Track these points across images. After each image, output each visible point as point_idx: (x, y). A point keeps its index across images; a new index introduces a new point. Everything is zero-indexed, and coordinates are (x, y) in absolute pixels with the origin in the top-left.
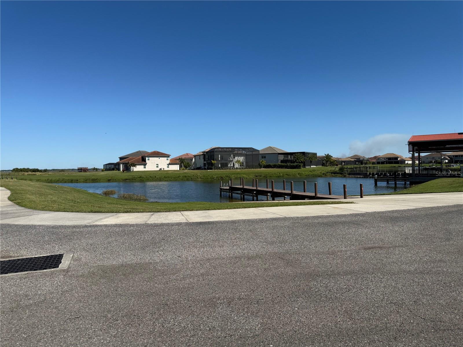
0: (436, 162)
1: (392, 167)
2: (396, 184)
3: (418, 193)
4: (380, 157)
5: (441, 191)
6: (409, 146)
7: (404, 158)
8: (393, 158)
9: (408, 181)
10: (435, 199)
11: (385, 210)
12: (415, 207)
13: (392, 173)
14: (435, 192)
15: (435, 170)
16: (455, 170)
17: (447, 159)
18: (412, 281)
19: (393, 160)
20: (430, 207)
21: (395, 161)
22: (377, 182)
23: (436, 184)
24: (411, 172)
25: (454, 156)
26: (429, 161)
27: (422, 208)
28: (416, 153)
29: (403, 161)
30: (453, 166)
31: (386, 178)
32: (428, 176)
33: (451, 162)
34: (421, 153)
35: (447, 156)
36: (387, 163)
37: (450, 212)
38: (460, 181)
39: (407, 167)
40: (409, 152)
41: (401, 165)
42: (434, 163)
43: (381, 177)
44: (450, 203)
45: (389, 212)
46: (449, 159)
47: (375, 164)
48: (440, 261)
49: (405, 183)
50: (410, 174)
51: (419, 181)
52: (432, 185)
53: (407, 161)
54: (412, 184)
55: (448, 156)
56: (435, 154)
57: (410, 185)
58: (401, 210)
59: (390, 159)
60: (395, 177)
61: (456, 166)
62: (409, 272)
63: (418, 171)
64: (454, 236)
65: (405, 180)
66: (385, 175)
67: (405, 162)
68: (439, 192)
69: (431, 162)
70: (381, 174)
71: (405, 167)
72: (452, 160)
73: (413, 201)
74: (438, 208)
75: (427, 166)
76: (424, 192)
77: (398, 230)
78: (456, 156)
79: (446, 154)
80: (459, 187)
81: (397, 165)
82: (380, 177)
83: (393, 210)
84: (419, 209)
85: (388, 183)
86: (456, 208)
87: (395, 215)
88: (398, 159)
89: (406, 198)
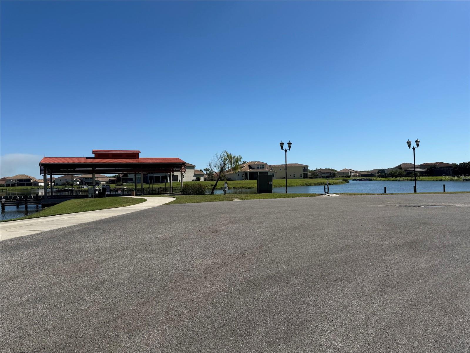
0: (69, 184)
1: (24, 189)
2: (26, 208)
3: (48, 215)
4: (9, 178)
5: (70, 212)
6: (40, 168)
7: (37, 180)
8: (25, 180)
9: (40, 204)
10: (61, 221)
11: (5, 239)
12: (40, 231)
13: (23, 196)
14: (64, 213)
15: (67, 191)
16: (85, 191)
17: (78, 181)
18: (21, 314)
19: (25, 181)
20: (55, 230)
21: (27, 183)
22: (5, 207)
23: (67, 205)
24: (43, 194)
25: (84, 178)
26: (63, 183)
27: (47, 231)
28: (48, 175)
29: (36, 183)
30: (83, 187)
31: (16, 202)
32: (59, 198)
33: (82, 184)
34: (53, 175)
35: (78, 178)
36: (18, 185)
37: (73, 232)
38: (87, 202)
39: (40, 189)
40: (41, 174)
41: (34, 187)
42: (67, 185)
43: (10, 201)
44: (74, 223)
45: (10, 240)
46: (80, 181)
47: (4, 187)
48: (55, 283)
49: (37, 206)
50: (43, 196)
51: (51, 203)
52: (63, 207)
53: (41, 183)
54: (44, 206)
55: (80, 178)
56: (68, 177)
57: (42, 208)
58: (24, 236)
59: (21, 180)
60: (26, 201)
61: (85, 188)
62: (21, 305)
63: (50, 193)
64: (73, 255)
65: (36, 203)
66: (15, 197)
67: (38, 184)
68: (68, 213)
69: (64, 184)
70: (11, 198)
71: (38, 189)
72: (83, 182)
73: (41, 224)
74: (63, 229)
75: (60, 188)
76: (54, 214)
77: (16, 259)
78: (86, 178)
79: (77, 176)
80: (86, 206)
81: (29, 187)
82: (8, 201)
83: (15, 238)
84: (44, 232)
85: (18, 207)
86: (79, 227)
87: (16, 243)
88: (31, 181)
89: (34, 222)
